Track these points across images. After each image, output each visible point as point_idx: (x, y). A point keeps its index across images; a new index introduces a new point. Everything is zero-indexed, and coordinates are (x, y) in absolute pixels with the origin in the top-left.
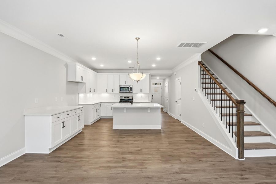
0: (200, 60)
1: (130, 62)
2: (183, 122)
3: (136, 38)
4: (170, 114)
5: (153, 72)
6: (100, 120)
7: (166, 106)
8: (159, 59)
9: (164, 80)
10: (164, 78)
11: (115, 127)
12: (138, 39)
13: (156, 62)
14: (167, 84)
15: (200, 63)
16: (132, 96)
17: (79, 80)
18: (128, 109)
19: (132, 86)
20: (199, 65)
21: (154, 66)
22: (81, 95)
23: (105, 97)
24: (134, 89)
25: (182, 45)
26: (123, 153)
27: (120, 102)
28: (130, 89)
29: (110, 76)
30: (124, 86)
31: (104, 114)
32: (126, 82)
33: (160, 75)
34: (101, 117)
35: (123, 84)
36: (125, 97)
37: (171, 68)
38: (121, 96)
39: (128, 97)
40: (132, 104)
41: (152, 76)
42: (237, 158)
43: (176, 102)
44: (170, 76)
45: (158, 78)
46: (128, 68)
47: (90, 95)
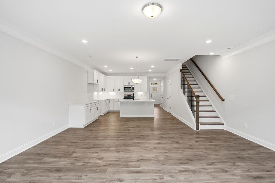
0: (181, 68)
1: (132, 68)
2: (172, 113)
3: (136, 57)
4: (165, 109)
5: (150, 75)
6: (109, 113)
7: (162, 103)
8: (153, 67)
9: (160, 81)
10: (160, 79)
11: (121, 116)
12: (137, 57)
13: (152, 69)
14: (162, 84)
15: (181, 70)
16: (134, 94)
17: (95, 82)
18: (131, 103)
19: (133, 86)
20: (180, 71)
21: (150, 71)
22: (96, 93)
23: (112, 95)
24: (135, 89)
25: (166, 60)
26: (128, 128)
27: (124, 99)
28: (132, 89)
29: (117, 78)
30: (127, 87)
31: (112, 108)
32: (129, 83)
33: (157, 77)
34: (109, 110)
35: (127, 85)
36: (128, 95)
37: (165, 72)
38: (125, 94)
39: (131, 95)
40: (133, 100)
41: (149, 78)
42: (195, 129)
43: (168, 98)
44: (164, 78)
45: (155, 79)
46: (130, 72)
47: (101, 93)
